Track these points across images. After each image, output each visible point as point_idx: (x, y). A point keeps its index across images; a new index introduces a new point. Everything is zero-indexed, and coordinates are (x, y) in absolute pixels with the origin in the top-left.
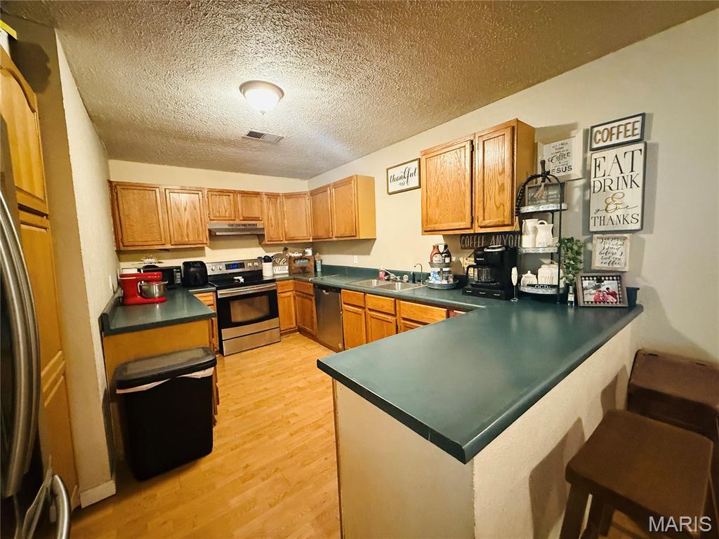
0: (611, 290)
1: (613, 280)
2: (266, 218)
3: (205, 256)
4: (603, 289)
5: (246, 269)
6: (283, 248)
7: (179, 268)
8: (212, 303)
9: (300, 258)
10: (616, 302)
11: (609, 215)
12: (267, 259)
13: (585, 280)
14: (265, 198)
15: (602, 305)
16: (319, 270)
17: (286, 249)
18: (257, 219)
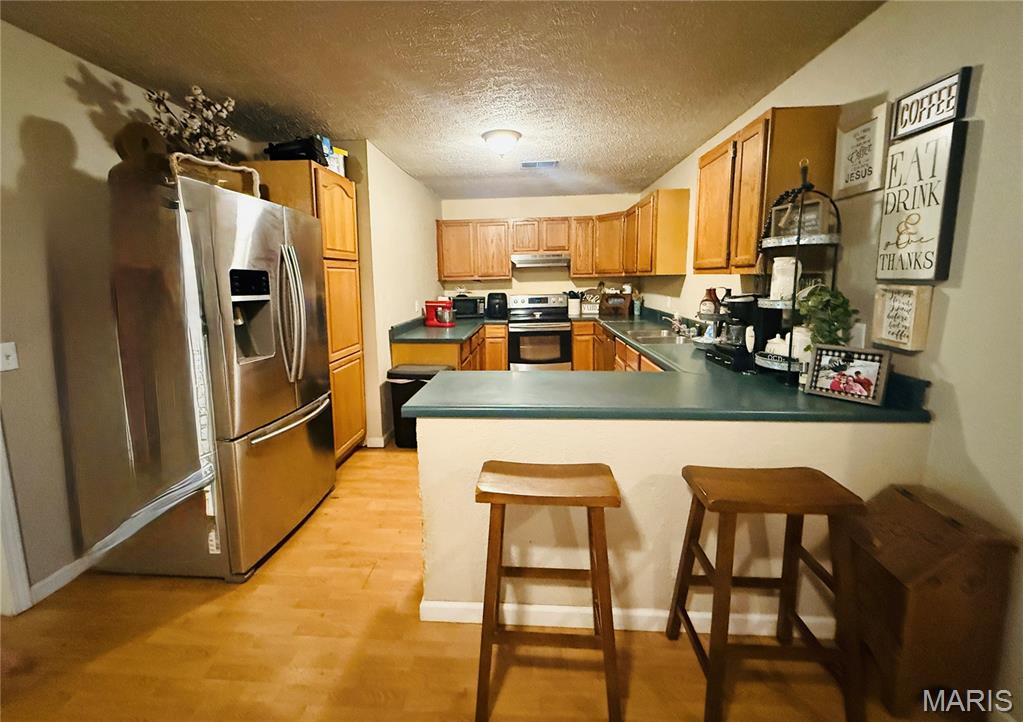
0: (862, 377)
1: (873, 360)
2: (572, 248)
3: (511, 288)
4: (850, 372)
5: (550, 304)
6: (598, 282)
7: (484, 299)
8: (503, 335)
9: (615, 296)
10: (867, 397)
11: (900, 252)
12: (573, 295)
13: (827, 355)
14: (574, 224)
15: (842, 396)
16: (637, 313)
17: (602, 284)
18: (563, 248)
